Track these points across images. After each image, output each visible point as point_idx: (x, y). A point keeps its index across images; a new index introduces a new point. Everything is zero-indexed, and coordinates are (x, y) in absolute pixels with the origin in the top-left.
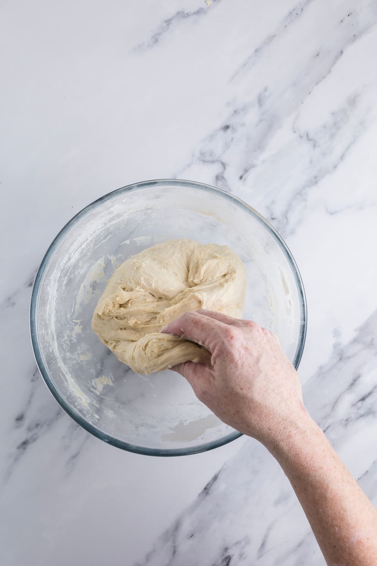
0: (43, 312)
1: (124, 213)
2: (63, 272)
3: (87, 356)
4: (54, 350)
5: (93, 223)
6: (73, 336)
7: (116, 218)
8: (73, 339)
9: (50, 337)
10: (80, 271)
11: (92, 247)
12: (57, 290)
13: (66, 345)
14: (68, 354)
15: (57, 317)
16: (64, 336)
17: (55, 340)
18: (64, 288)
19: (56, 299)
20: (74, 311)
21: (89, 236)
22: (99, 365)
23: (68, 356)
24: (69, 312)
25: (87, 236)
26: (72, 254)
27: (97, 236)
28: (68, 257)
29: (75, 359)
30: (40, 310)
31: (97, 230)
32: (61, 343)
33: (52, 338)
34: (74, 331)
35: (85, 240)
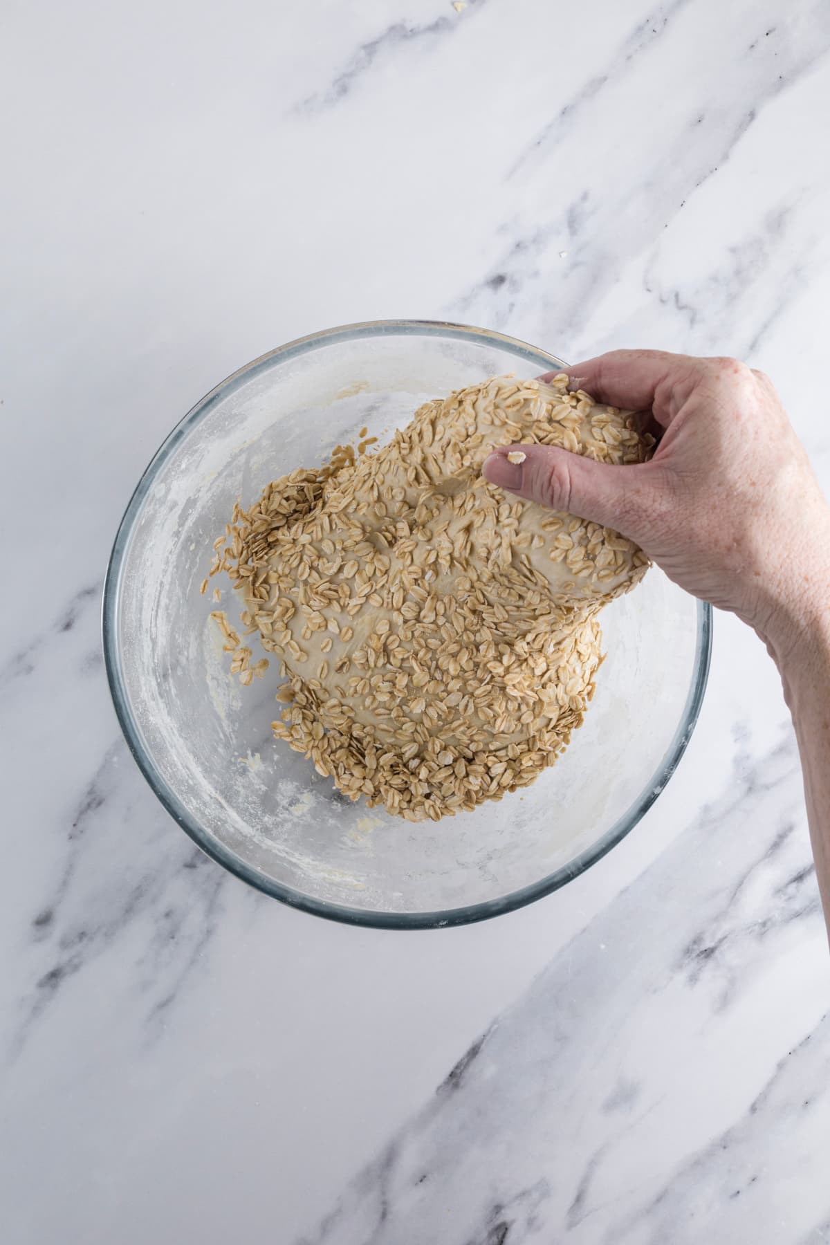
0: (171, 769)
1: (199, 491)
2: (157, 674)
3: (303, 802)
4: (236, 826)
5: (153, 545)
6: (255, 782)
7: (190, 511)
8: (258, 787)
9: (213, 806)
10: (188, 652)
11: (180, 594)
12: (169, 714)
13: (253, 805)
14: (266, 819)
15: (202, 764)
16: (238, 792)
17: (228, 809)
18: (179, 703)
19: (178, 730)
20: (225, 735)
21: (161, 576)
22: (337, 805)
23: (270, 822)
24: (218, 744)
25: (158, 577)
26: (154, 630)
27: (177, 567)
28: (149, 638)
29: (285, 821)
30: (162, 767)
31: (170, 556)
32: (241, 805)
33: (218, 807)
34: (249, 771)
35: (159, 588)
